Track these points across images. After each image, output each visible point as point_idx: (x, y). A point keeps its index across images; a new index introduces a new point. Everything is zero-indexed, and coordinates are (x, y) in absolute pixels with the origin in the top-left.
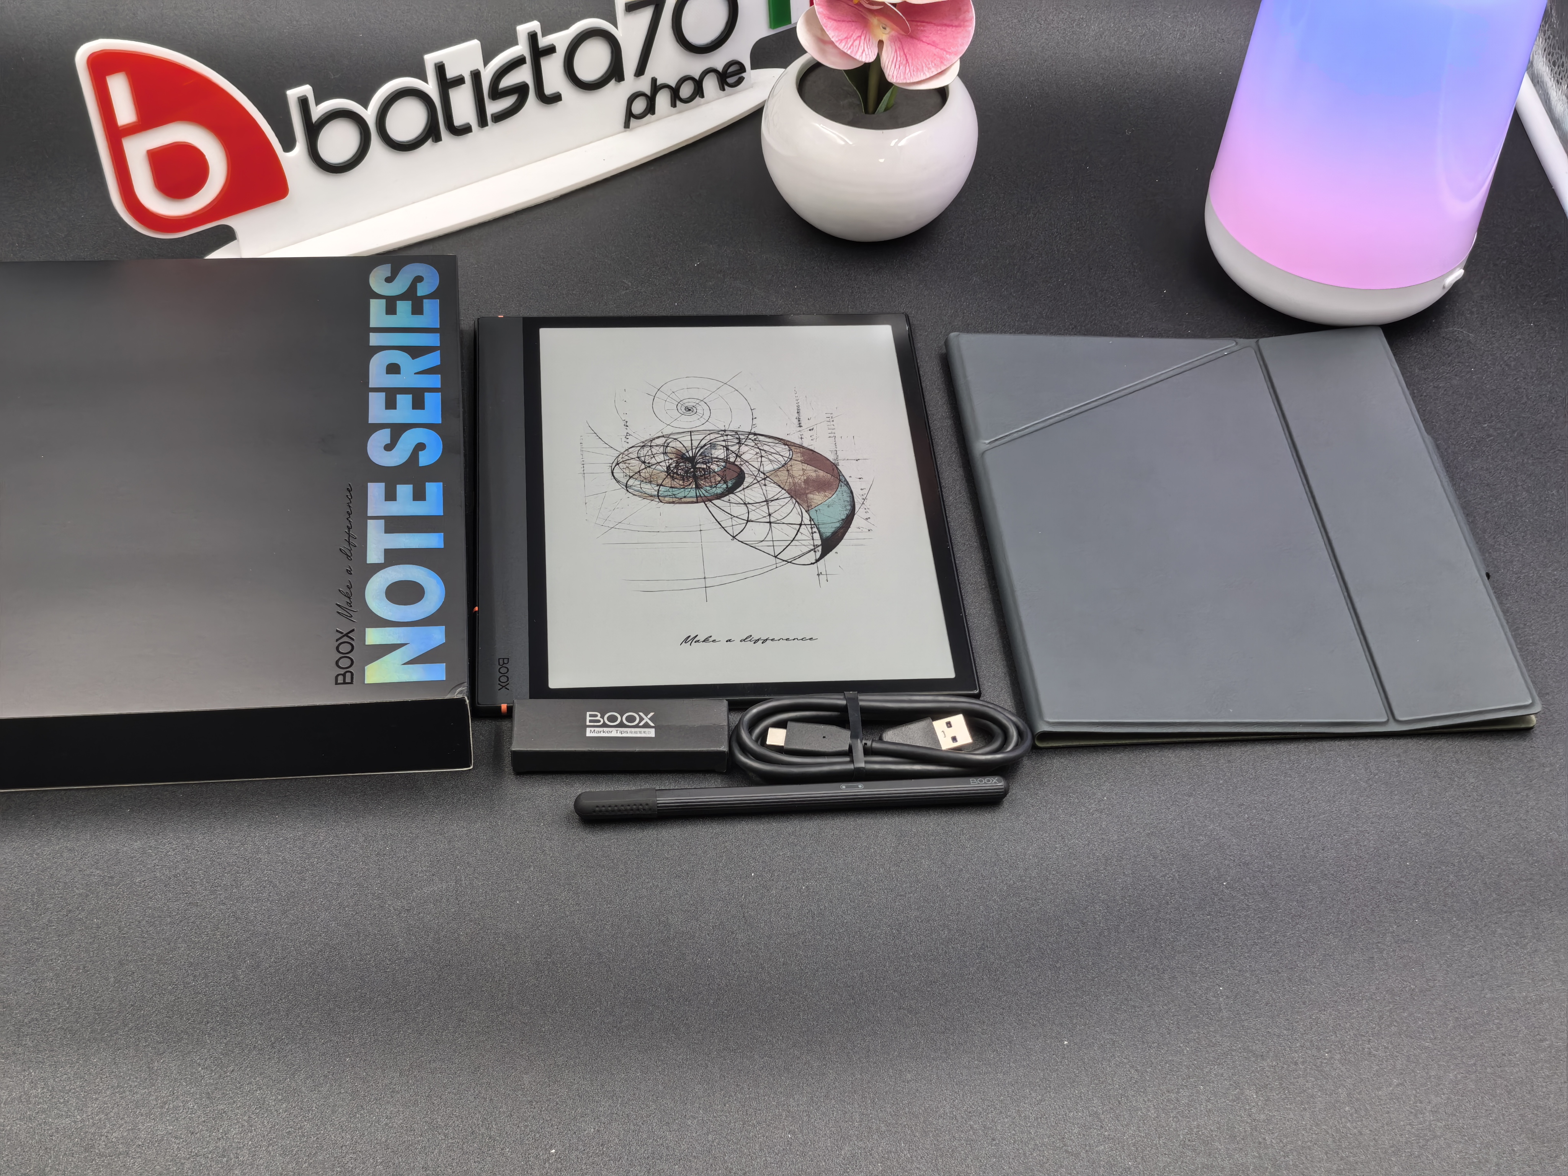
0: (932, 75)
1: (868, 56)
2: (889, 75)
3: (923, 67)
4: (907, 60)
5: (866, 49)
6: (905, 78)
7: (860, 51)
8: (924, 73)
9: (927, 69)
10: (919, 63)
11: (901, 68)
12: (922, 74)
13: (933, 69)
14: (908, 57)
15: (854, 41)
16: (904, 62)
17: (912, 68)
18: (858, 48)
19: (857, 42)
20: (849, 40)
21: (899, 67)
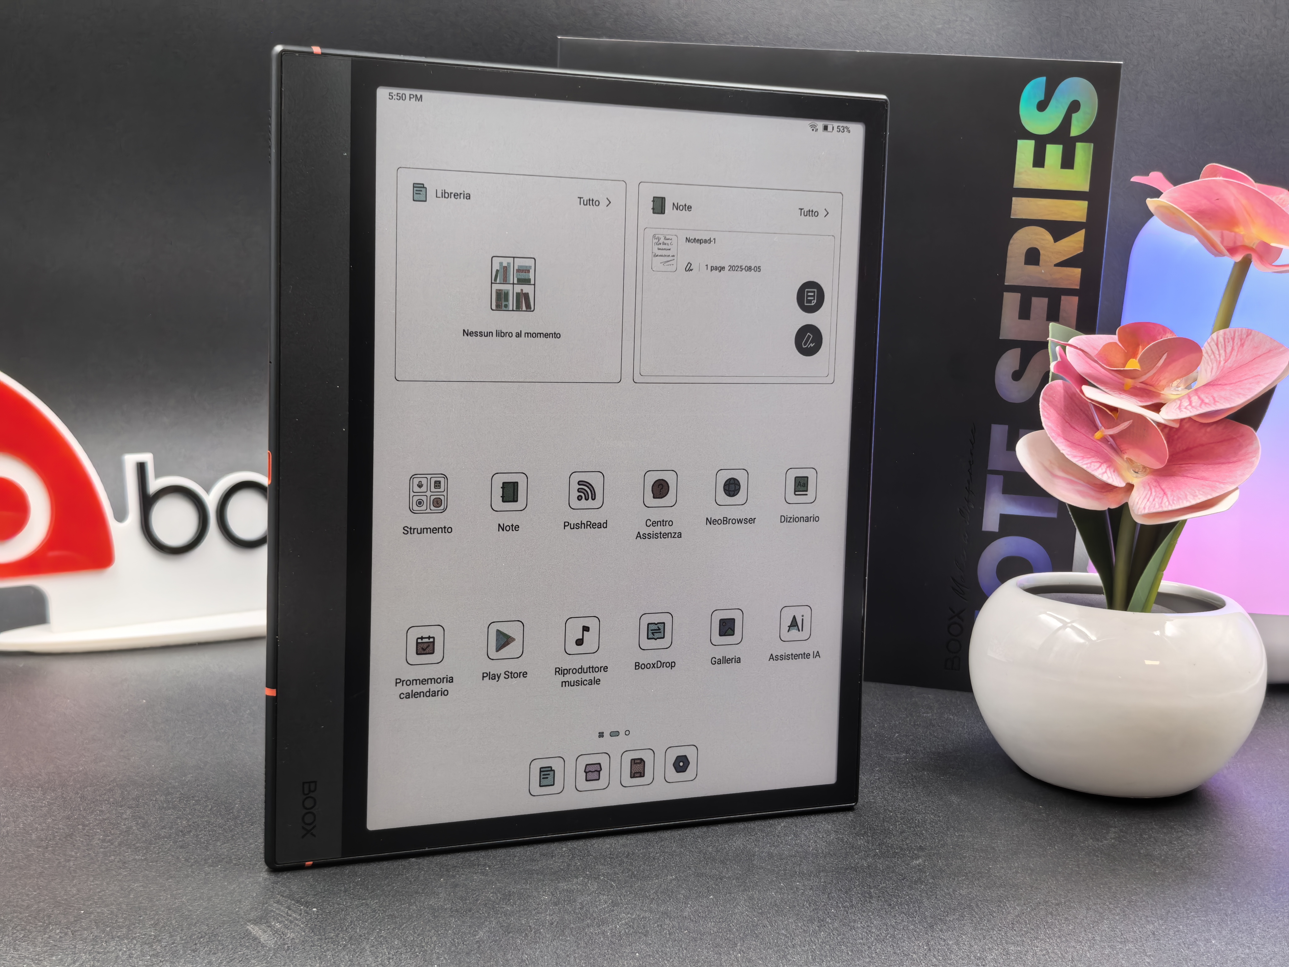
2: (1139, 509)
3: (1186, 496)
4: (1165, 493)
6: (1162, 507)
8: (1188, 501)
9: (1192, 497)
10: (1182, 493)
11: (1156, 500)
12: (1185, 502)
13: (1200, 496)
14: (1166, 490)
16: (1161, 494)
17: (1171, 498)
21: (1154, 500)
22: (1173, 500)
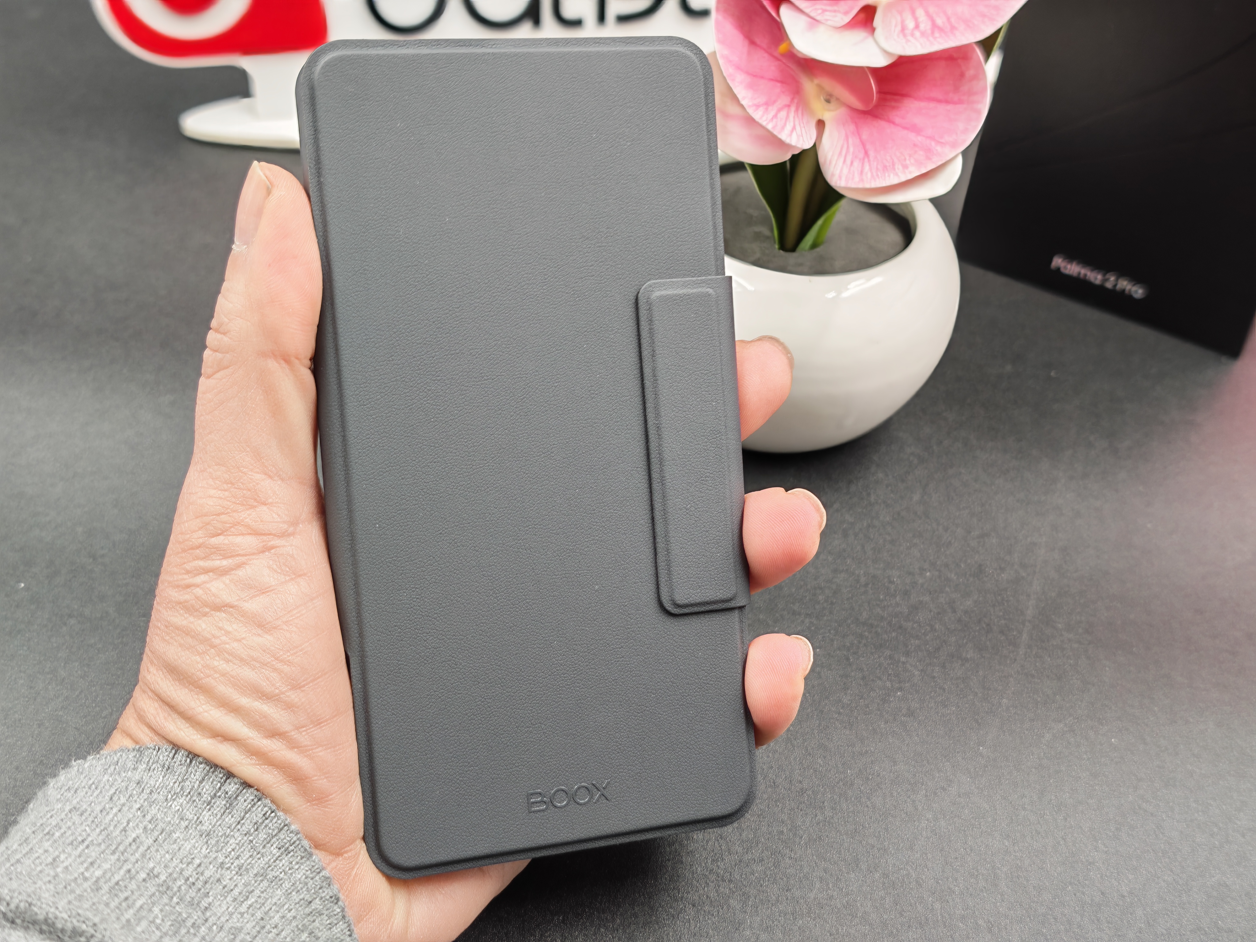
0: (910, 177)
1: (801, 138)
2: (833, 175)
3: (893, 164)
4: (866, 152)
5: (798, 128)
6: (862, 180)
7: (789, 127)
8: (897, 175)
9: (900, 167)
10: (888, 158)
11: (855, 163)
12: (892, 175)
13: (912, 168)
14: (868, 146)
15: (779, 110)
16: (861, 155)
18: (785, 124)
19: (783, 114)
20: (770, 108)
21: (852, 163)
22: (877, 169)
